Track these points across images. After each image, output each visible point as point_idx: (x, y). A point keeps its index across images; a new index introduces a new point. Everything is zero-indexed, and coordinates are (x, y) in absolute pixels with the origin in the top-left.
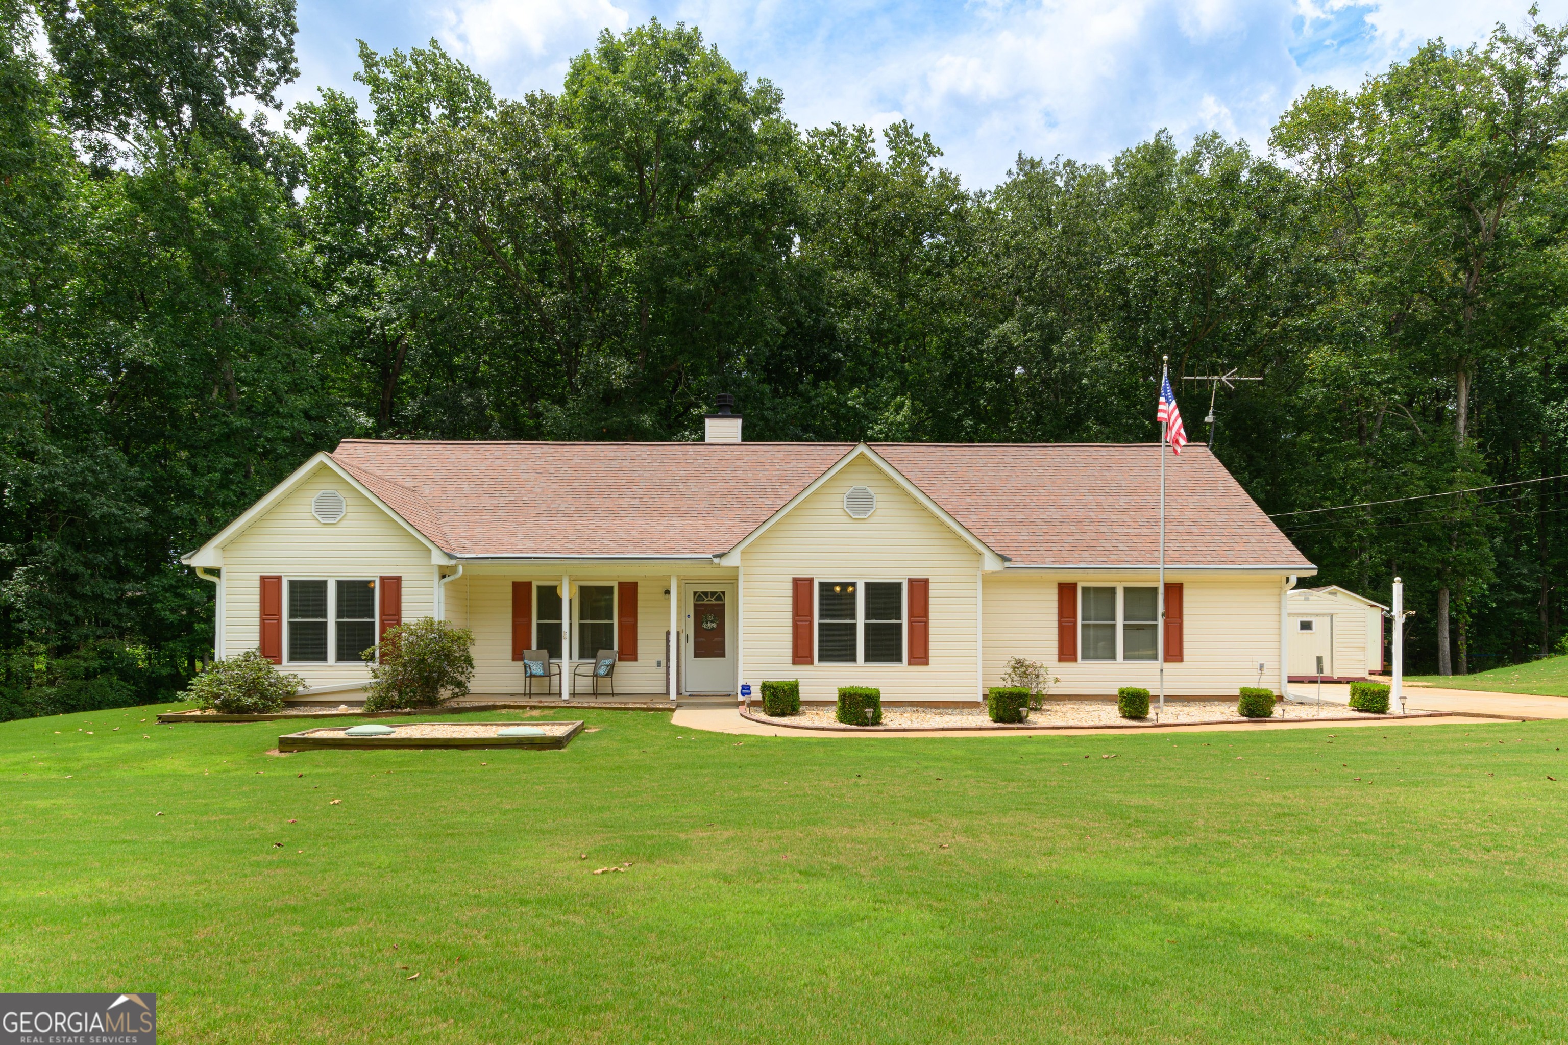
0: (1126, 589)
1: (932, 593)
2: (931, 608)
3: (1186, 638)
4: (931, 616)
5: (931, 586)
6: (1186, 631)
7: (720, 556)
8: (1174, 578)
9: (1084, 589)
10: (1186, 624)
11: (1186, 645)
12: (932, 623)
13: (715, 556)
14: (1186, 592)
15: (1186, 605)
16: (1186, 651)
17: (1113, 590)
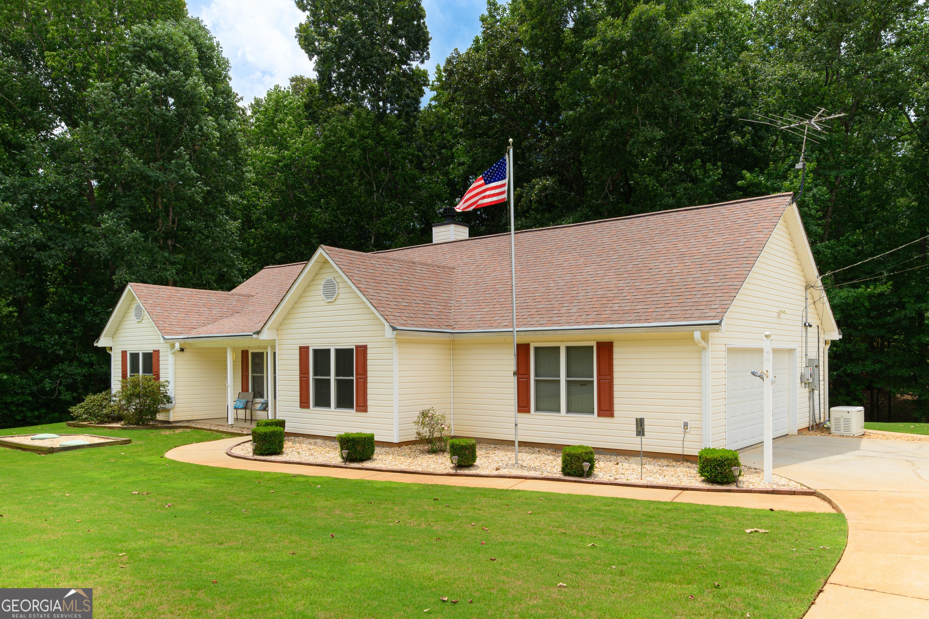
0: (568, 349)
1: (369, 356)
2: (369, 368)
3: (616, 394)
4: (369, 374)
5: (369, 351)
6: (616, 388)
7: (258, 333)
8: (604, 337)
9: (537, 349)
10: (616, 381)
11: (616, 401)
12: (369, 379)
13: (254, 333)
14: (615, 350)
15: (615, 362)
16: (616, 407)
17: (558, 348)
